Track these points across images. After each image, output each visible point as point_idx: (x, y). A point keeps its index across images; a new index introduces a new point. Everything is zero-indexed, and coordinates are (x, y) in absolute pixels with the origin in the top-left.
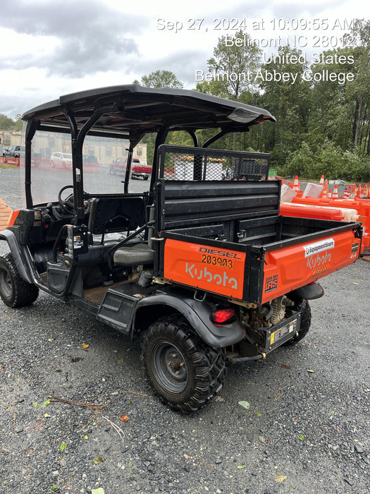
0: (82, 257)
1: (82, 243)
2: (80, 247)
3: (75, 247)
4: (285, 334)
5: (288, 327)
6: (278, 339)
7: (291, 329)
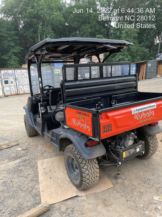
0: (45, 116)
1: (45, 110)
2: (44, 112)
3: (42, 112)
4: (133, 152)
5: (136, 149)
6: (128, 155)
7: (138, 150)
